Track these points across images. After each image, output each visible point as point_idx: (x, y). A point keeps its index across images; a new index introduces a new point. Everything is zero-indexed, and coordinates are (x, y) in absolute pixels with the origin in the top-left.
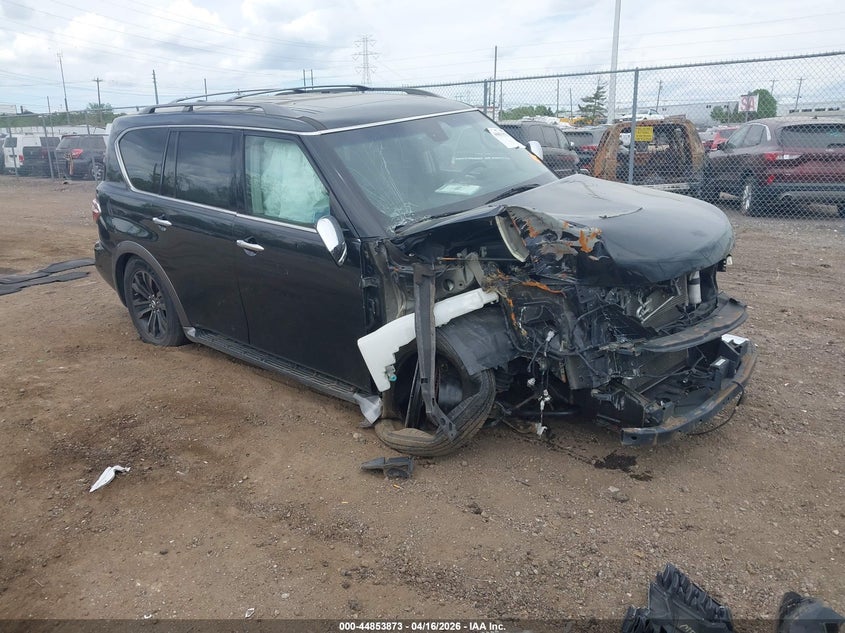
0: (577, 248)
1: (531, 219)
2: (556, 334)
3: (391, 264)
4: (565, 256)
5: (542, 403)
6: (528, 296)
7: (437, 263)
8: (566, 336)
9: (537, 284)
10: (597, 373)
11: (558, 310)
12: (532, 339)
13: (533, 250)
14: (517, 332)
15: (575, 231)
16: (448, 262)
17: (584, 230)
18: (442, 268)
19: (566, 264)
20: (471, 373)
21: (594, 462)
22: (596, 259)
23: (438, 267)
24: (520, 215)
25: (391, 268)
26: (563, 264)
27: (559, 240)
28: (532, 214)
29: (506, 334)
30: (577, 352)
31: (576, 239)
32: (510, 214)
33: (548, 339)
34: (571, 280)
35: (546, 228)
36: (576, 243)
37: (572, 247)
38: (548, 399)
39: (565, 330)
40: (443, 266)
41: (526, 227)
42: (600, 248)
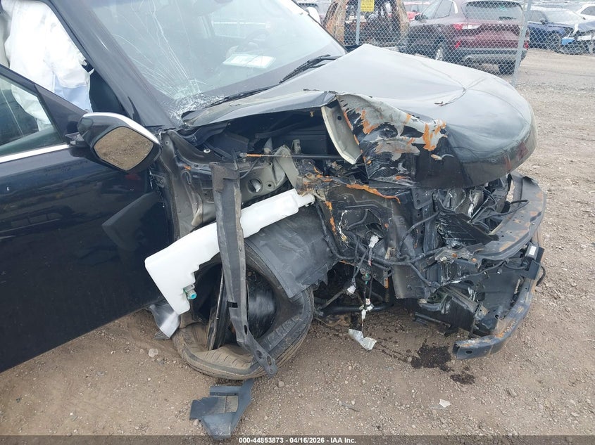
0: (420, 146)
1: (367, 110)
2: (380, 239)
3: (180, 160)
4: (403, 155)
5: (364, 313)
6: (351, 198)
7: (240, 160)
8: (394, 243)
9: (365, 187)
10: (430, 283)
11: (385, 214)
12: (352, 245)
13: (366, 149)
14: (335, 237)
15: (419, 125)
16: (253, 159)
17: (429, 124)
18: (246, 167)
19: (404, 166)
20: (290, 294)
21: (410, 359)
22: (439, 158)
23: (242, 166)
24: (353, 106)
25: (180, 165)
26: (400, 165)
27: (398, 137)
28: (368, 104)
29: (324, 240)
30: (408, 262)
31: (419, 134)
32: (342, 104)
33: (372, 245)
34: (407, 183)
35: (383, 122)
36: (418, 140)
37: (414, 145)
38: (370, 308)
39: (393, 236)
40: (248, 164)
41: (360, 120)
42: (444, 145)
